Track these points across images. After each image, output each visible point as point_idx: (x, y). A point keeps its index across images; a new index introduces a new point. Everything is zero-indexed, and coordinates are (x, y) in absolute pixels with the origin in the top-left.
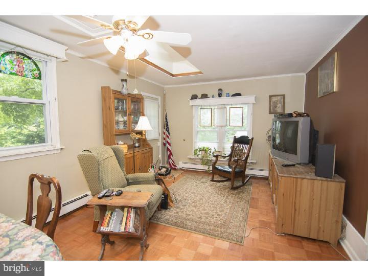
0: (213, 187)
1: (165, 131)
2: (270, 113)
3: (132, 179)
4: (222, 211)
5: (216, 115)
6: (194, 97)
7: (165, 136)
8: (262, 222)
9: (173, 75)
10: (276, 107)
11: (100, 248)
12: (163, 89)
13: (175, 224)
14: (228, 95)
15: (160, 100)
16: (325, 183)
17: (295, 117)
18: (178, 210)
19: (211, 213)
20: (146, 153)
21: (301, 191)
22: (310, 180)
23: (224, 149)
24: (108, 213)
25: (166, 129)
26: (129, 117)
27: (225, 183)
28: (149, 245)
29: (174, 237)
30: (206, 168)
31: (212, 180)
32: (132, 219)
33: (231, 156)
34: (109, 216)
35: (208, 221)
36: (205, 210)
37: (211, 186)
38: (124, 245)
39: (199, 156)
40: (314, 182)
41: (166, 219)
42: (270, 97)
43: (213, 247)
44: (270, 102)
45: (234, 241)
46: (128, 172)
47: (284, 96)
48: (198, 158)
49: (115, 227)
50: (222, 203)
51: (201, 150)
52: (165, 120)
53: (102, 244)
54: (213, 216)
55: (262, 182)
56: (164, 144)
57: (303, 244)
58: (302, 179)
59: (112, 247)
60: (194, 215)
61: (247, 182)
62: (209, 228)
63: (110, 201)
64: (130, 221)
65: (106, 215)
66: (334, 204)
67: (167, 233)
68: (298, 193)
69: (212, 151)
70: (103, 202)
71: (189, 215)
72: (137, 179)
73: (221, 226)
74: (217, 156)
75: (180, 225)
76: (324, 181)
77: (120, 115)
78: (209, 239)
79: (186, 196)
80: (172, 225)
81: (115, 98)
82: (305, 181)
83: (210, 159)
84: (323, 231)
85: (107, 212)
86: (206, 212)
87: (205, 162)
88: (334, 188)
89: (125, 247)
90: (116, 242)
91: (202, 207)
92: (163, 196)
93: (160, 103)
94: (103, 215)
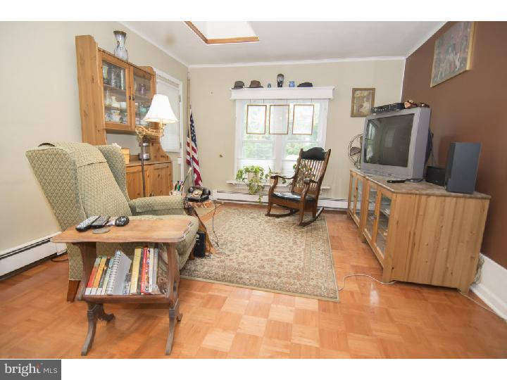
0: (270, 224)
1: (189, 140)
2: (354, 115)
3: (141, 207)
4: (293, 255)
5: (272, 116)
6: (239, 85)
7: (189, 149)
8: (356, 269)
9: (206, 41)
10: (362, 106)
11: (86, 329)
12: (186, 71)
13: (224, 279)
14: (292, 84)
15: (181, 86)
16: (462, 200)
17: (409, 108)
18: (223, 258)
19: (278, 260)
20: (162, 169)
21: (424, 215)
22: (441, 198)
23: (282, 169)
24: (100, 262)
25: (192, 137)
26: (130, 103)
27: (287, 218)
28: (182, 315)
29: (225, 299)
30: (255, 198)
31: (269, 215)
32: (151, 268)
33: (295, 178)
34: (103, 265)
35: (276, 271)
36: (267, 255)
37: (267, 222)
38: (132, 320)
39: (245, 180)
40: (444, 201)
41: (206, 272)
42: (355, 90)
43: (294, 308)
44: (353, 97)
45: (324, 296)
46: (133, 195)
47: (373, 90)
48: (243, 183)
49: (116, 287)
50: (291, 245)
51: (247, 171)
52: (190, 123)
53: (89, 321)
54: (281, 262)
55: (338, 217)
56: (188, 163)
57: (424, 294)
58: (429, 195)
59: (111, 324)
60: (250, 262)
61: (319, 215)
62: (279, 281)
63: (105, 236)
64: (147, 273)
65: (96, 264)
66: (471, 233)
67: (210, 293)
68: (420, 219)
69: (265, 173)
70: (90, 236)
71: (243, 263)
72: (149, 205)
73: (298, 277)
74: (276, 178)
75: (233, 279)
76: (460, 197)
77: (114, 98)
78: (285, 298)
79: (233, 238)
80: (216, 279)
81: (104, 61)
82: (432, 199)
83: (262, 185)
84: (452, 273)
85: (98, 260)
86: (267, 257)
87: (253, 189)
88: (473, 208)
89: (135, 322)
90: (117, 316)
91: (262, 252)
92: (198, 236)
93: (181, 93)
94: (89, 268)
